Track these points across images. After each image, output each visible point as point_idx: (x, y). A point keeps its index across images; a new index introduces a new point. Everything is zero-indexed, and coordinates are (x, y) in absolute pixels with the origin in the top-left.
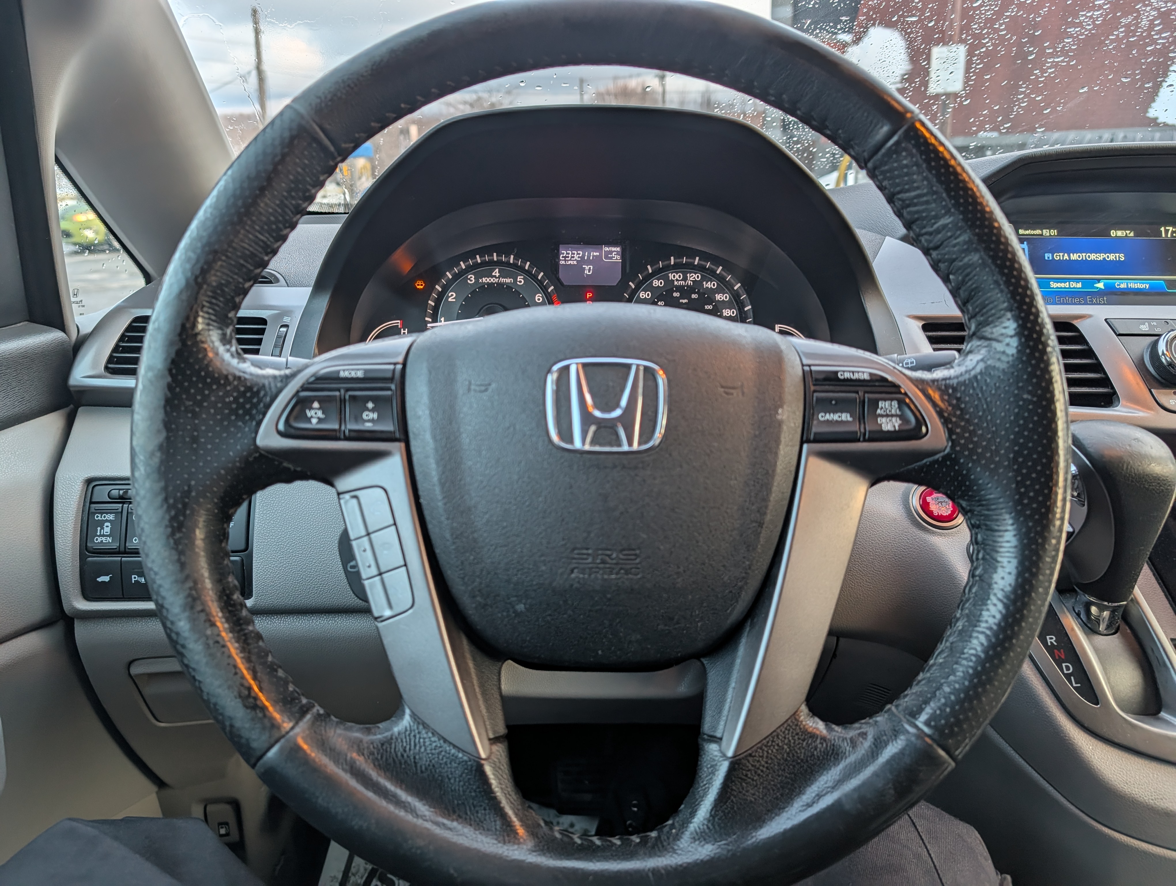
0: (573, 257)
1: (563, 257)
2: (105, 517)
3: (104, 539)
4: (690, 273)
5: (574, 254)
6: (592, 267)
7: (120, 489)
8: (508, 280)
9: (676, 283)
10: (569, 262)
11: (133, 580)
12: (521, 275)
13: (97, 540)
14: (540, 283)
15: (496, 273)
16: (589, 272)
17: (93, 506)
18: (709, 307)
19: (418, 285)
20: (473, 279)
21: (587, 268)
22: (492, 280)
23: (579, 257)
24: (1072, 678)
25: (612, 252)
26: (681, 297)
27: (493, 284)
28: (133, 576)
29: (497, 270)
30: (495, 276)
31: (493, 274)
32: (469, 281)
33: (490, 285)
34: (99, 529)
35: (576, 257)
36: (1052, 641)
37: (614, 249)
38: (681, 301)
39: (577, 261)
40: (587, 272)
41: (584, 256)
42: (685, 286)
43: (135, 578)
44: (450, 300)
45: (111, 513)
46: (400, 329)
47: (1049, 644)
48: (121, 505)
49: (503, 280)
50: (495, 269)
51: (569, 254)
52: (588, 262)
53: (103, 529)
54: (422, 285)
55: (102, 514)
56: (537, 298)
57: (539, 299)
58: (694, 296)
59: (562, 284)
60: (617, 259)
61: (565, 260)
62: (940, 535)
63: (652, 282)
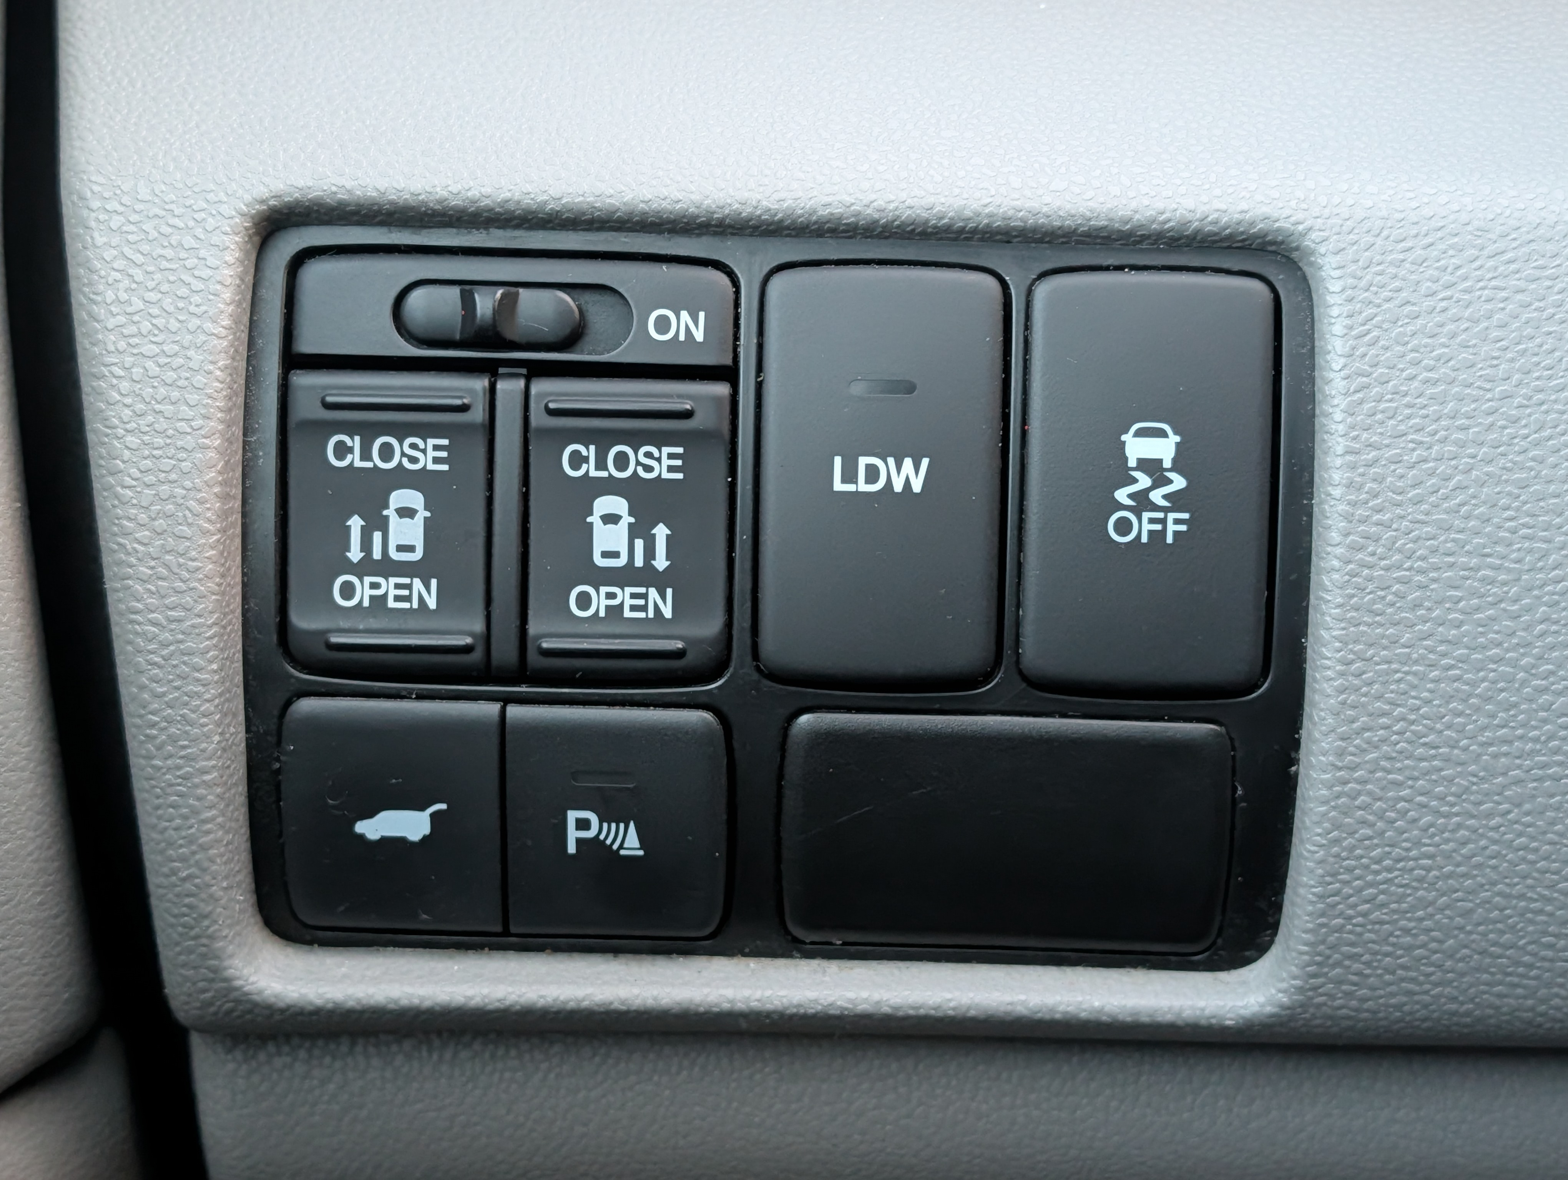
2: (386, 452)
3: (389, 586)
7: (467, 287)
11: (573, 835)
13: (348, 591)
17: (302, 380)
28: (572, 816)
34: (356, 523)
43: (583, 824)
45: (425, 431)
48: (480, 384)
53: (383, 525)
55: (368, 432)
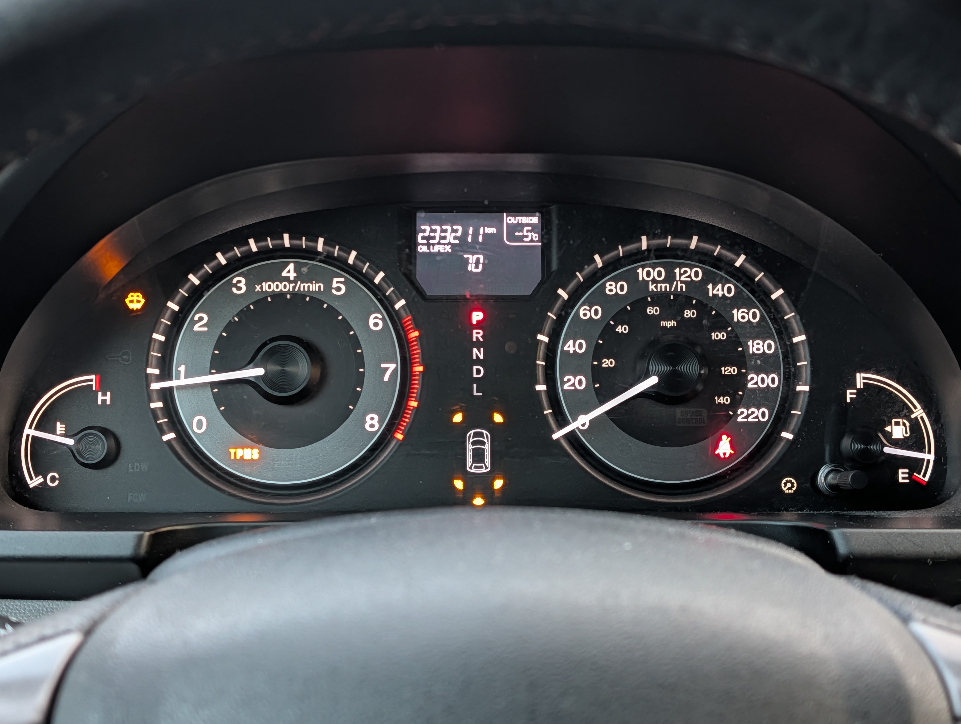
0: (444, 238)
1: (423, 238)
4: (681, 266)
5: (445, 231)
6: (481, 257)
8: (314, 287)
9: (652, 287)
10: (437, 248)
12: (341, 276)
14: (377, 290)
15: (290, 271)
16: (477, 267)
18: (720, 336)
19: (131, 302)
20: (242, 285)
21: (472, 259)
22: (281, 286)
23: (455, 238)
25: (522, 226)
26: (663, 316)
27: (282, 295)
29: (291, 267)
30: (287, 279)
31: (284, 274)
32: (234, 290)
33: (279, 296)
35: (450, 238)
37: (525, 220)
38: (663, 323)
39: (453, 245)
40: (471, 268)
41: (465, 233)
42: (670, 293)
44: (196, 328)
46: (96, 392)
49: (302, 286)
50: (287, 264)
51: (435, 231)
52: (472, 248)
54: (138, 302)
56: (372, 321)
57: (376, 325)
58: (688, 314)
59: (420, 292)
60: (532, 241)
61: (428, 245)
63: (604, 286)
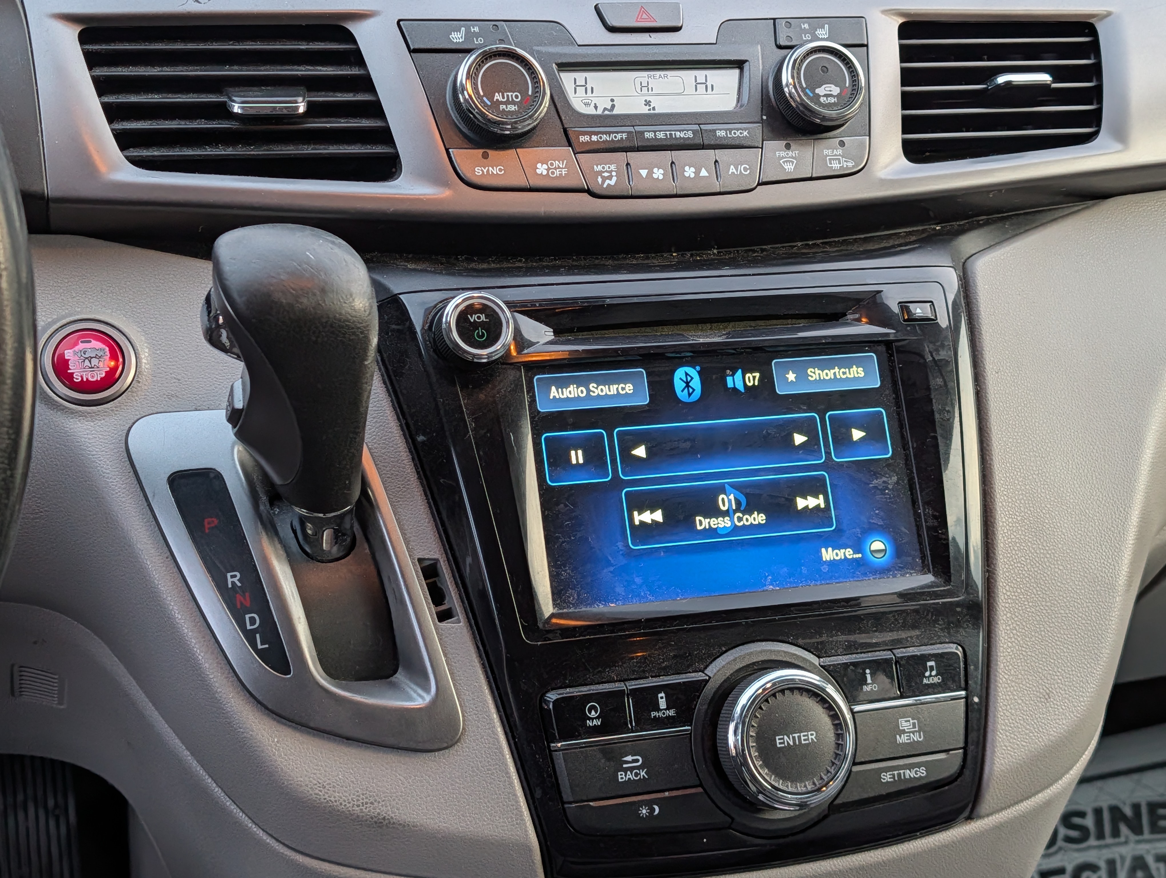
24: (258, 636)
36: (235, 580)
47: (230, 586)
62: (83, 415)
